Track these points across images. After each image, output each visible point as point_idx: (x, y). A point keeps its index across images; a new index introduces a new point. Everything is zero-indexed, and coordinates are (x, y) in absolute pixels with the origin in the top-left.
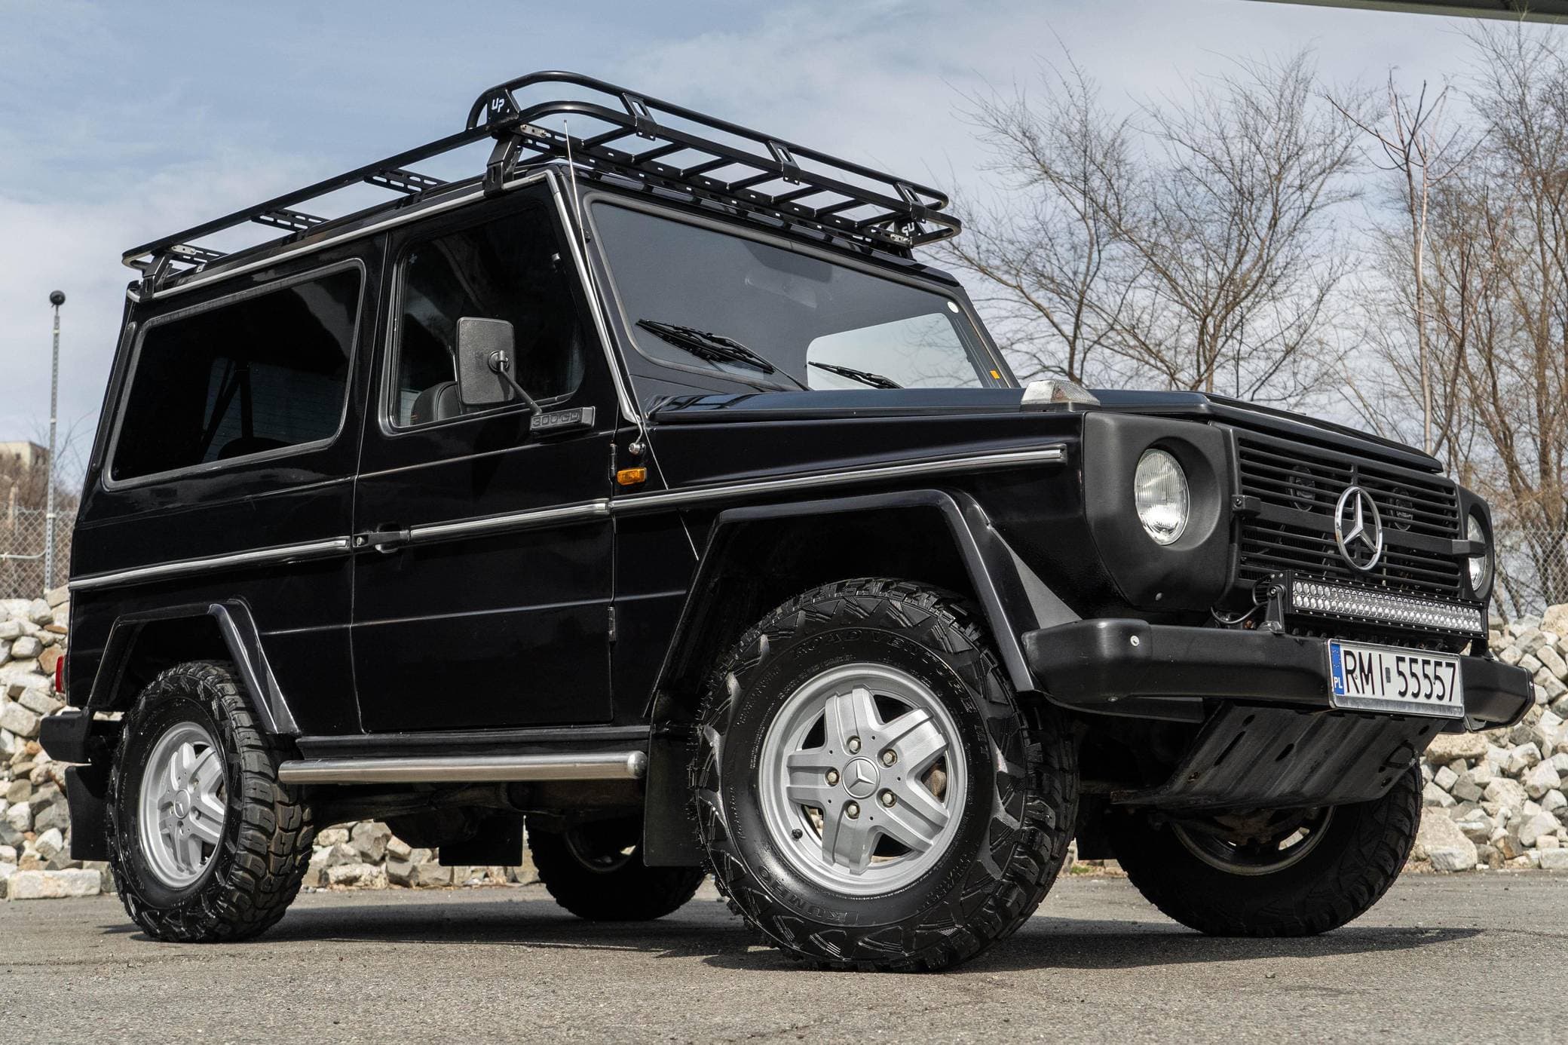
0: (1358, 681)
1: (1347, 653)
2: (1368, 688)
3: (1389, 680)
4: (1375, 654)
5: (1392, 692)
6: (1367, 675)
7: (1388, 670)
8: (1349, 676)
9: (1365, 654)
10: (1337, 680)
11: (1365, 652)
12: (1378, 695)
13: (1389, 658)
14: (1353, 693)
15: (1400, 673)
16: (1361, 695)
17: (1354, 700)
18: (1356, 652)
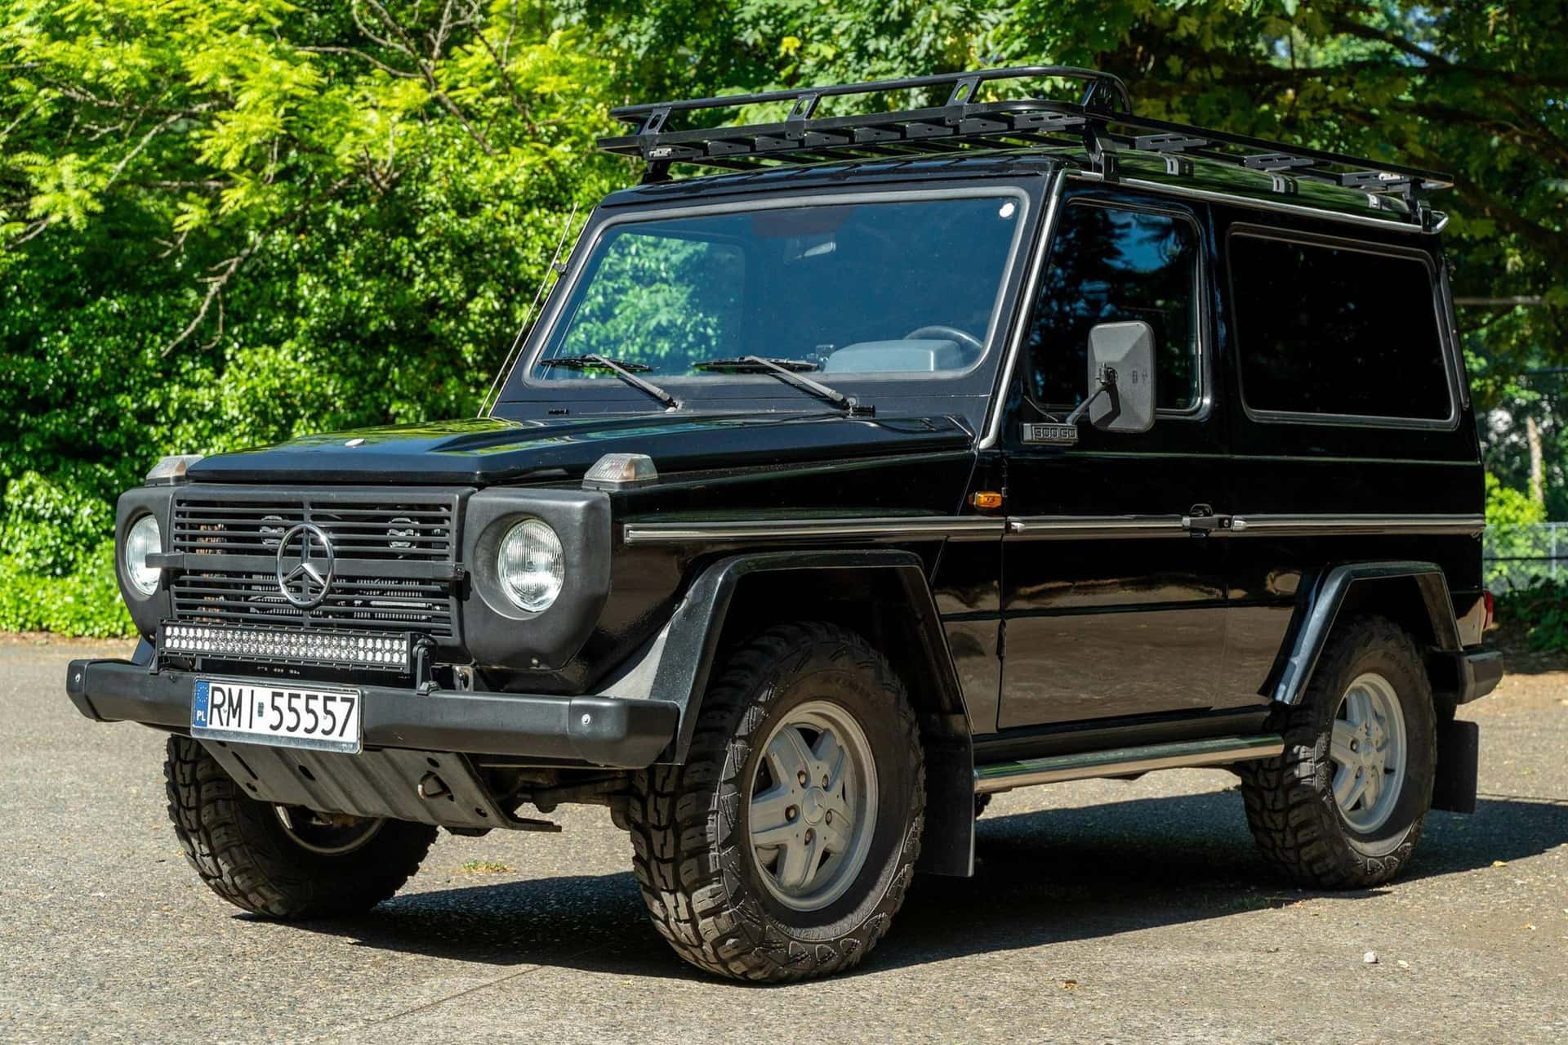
0: (224, 716)
1: (215, 689)
2: (234, 722)
3: (261, 713)
4: (247, 690)
5: (262, 726)
6: (236, 709)
7: (261, 706)
8: (215, 711)
9: (235, 689)
10: (200, 713)
11: (235, 688)
12: (245, 728)
13: (263, 694)
14: (216, 725)
15: (275, 708)
16: (225, 728)
17: (213, 732)
18: (225, 688)
